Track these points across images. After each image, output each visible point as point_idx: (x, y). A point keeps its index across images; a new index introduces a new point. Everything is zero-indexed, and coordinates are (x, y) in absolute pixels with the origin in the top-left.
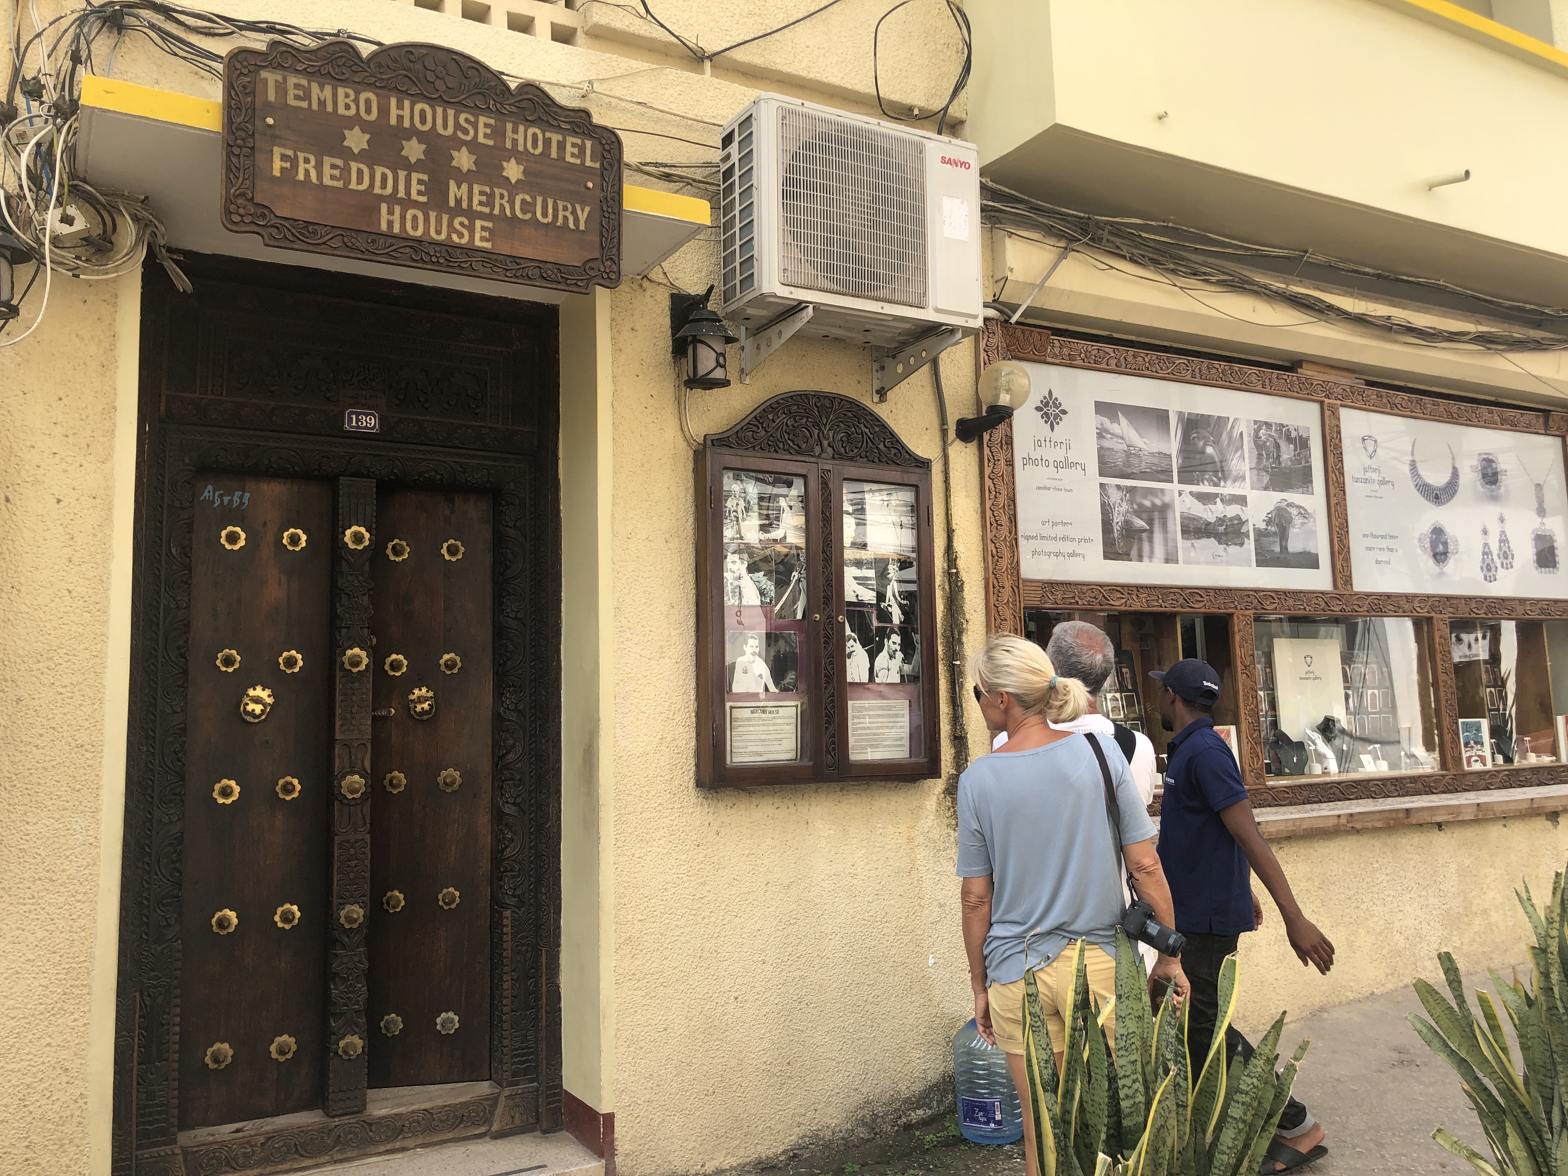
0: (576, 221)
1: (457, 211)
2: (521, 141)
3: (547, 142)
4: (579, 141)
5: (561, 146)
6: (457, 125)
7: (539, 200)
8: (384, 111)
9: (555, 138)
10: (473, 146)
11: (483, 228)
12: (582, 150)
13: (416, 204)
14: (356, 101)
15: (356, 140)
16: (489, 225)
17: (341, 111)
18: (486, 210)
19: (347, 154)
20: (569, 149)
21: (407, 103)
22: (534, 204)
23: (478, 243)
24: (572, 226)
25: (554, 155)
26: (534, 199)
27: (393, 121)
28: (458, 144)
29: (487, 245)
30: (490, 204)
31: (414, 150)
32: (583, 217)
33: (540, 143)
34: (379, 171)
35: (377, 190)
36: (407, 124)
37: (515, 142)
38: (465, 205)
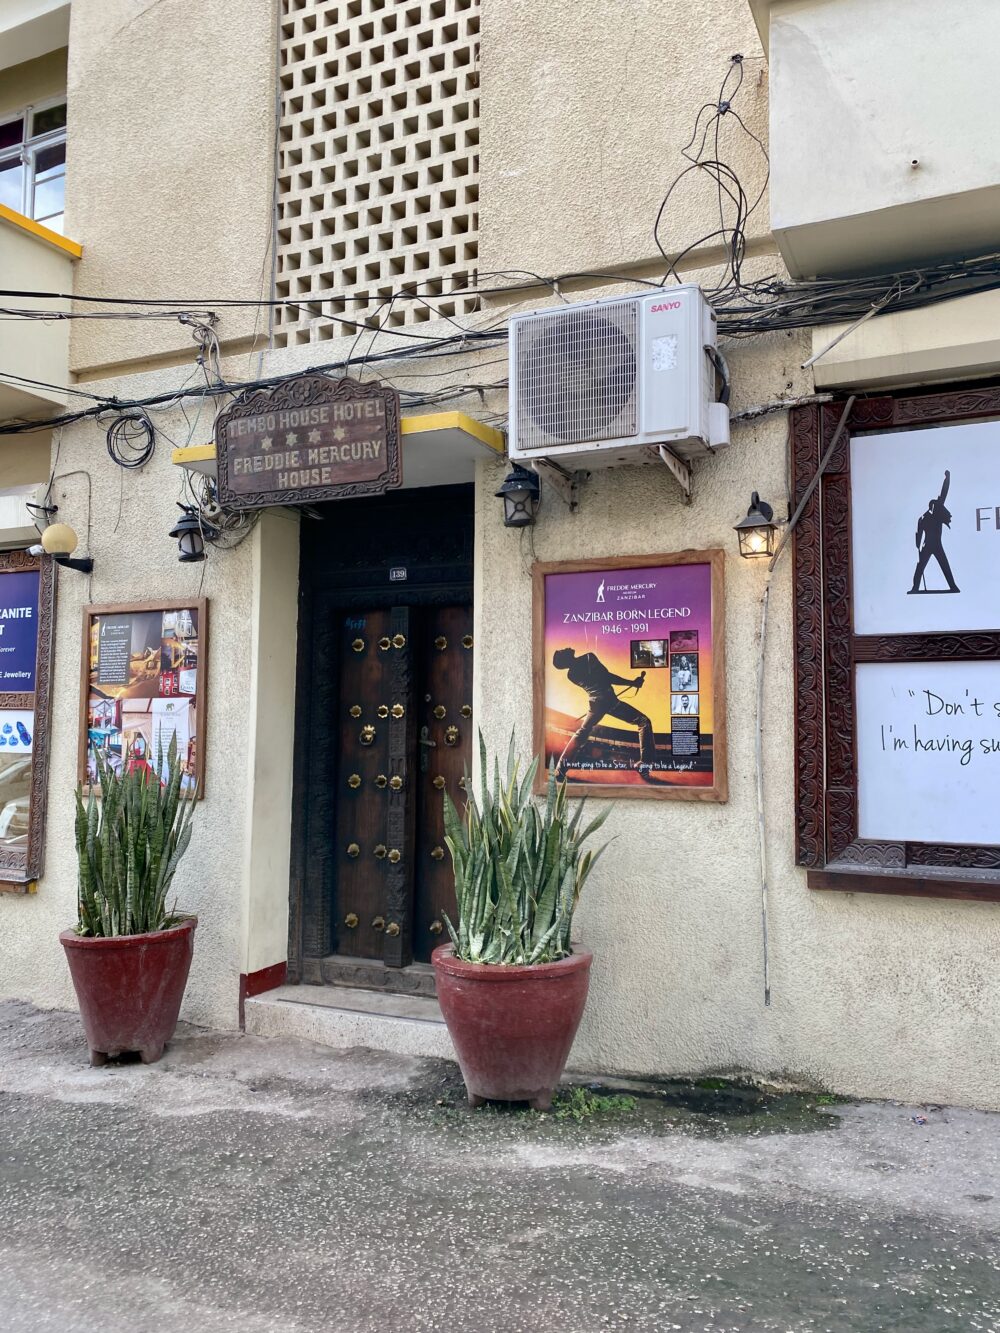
0: (374, 453)
1: (313, 467)
2: (342, 414)
3: (355, 410)
4: (372, 402)
5: (363, 409)
6: (311, 418)
7: (353, 445)
8: (277, 423)
9: (359, 405)
10: (318, 426)
11: (326, 473)
12: (373, 406)
13: (295, 469)
14: (266, 422)
15: (267, 443)
16: (328, 469)
17: (260, 430)
18: (327, 461)
19: (263, 453)
20: (368, 409)
21: (287, 414)
22: (350, 450)
23: (325, 482)
24: (371, 456)
25: (359, 415)
26: (350, 446)
27: (282, 426)
28: (310, 428)
29: (329, 481)
30: (329, 457)
31: (291, 439)
32: (377, 448)
33: (352, 412)
34: (277, 456)
35: (277, 468)
36: (288, 426)
37: (339, 416)
38: (316, 461)
